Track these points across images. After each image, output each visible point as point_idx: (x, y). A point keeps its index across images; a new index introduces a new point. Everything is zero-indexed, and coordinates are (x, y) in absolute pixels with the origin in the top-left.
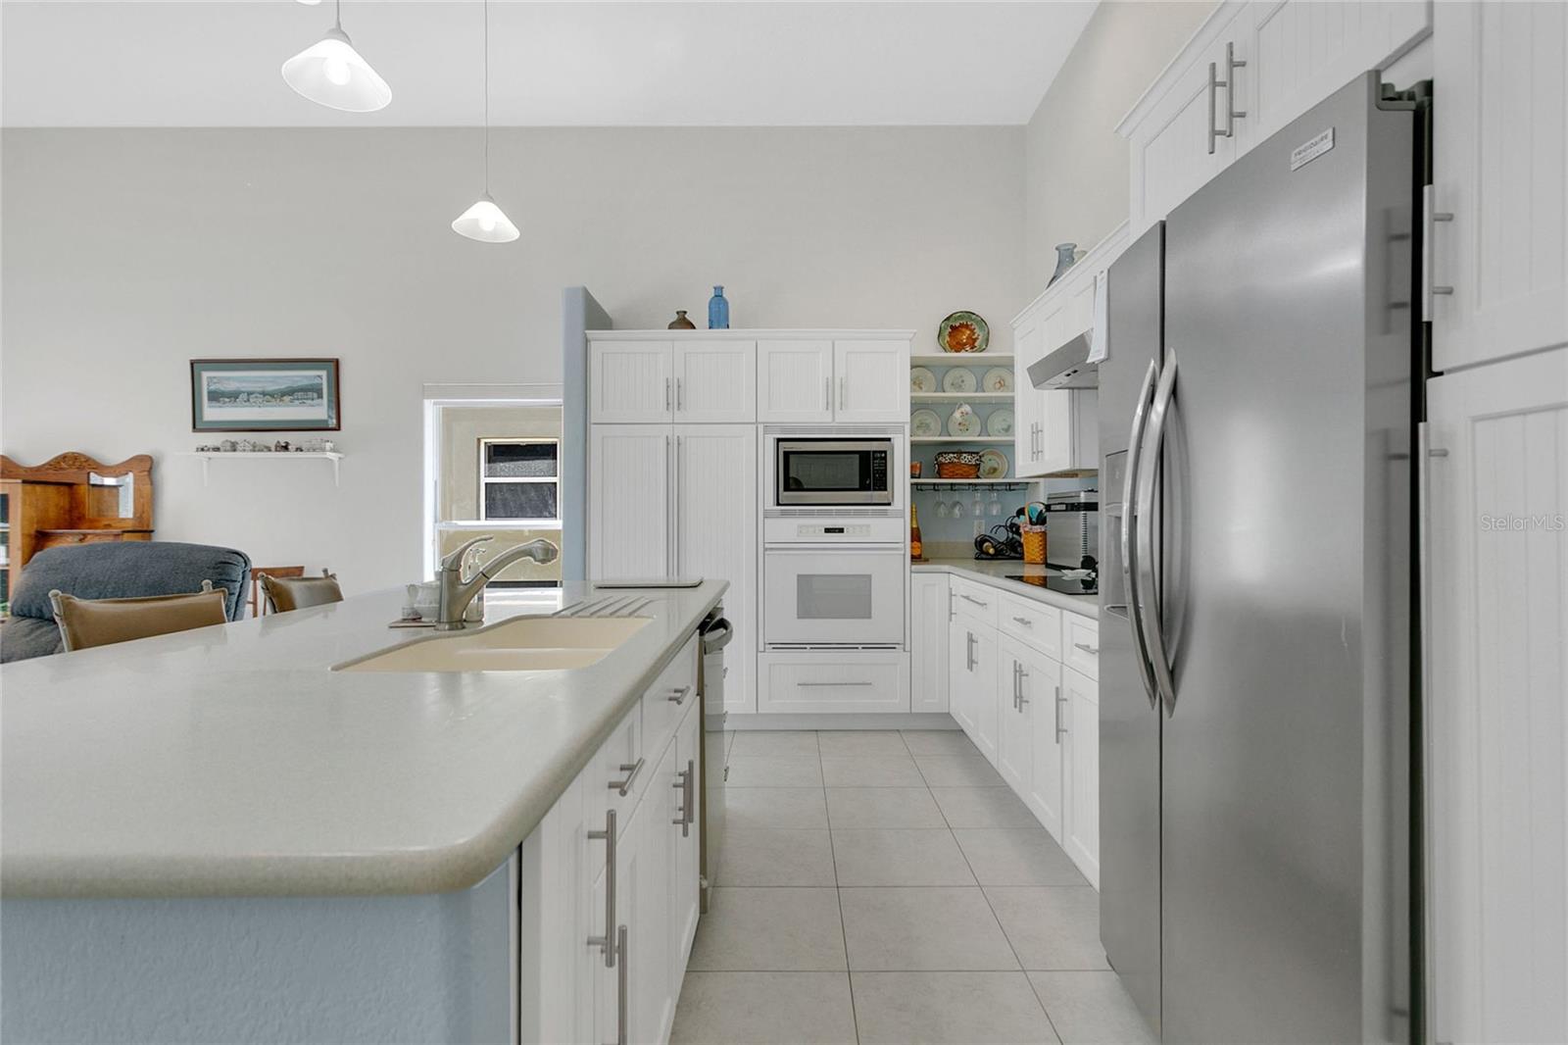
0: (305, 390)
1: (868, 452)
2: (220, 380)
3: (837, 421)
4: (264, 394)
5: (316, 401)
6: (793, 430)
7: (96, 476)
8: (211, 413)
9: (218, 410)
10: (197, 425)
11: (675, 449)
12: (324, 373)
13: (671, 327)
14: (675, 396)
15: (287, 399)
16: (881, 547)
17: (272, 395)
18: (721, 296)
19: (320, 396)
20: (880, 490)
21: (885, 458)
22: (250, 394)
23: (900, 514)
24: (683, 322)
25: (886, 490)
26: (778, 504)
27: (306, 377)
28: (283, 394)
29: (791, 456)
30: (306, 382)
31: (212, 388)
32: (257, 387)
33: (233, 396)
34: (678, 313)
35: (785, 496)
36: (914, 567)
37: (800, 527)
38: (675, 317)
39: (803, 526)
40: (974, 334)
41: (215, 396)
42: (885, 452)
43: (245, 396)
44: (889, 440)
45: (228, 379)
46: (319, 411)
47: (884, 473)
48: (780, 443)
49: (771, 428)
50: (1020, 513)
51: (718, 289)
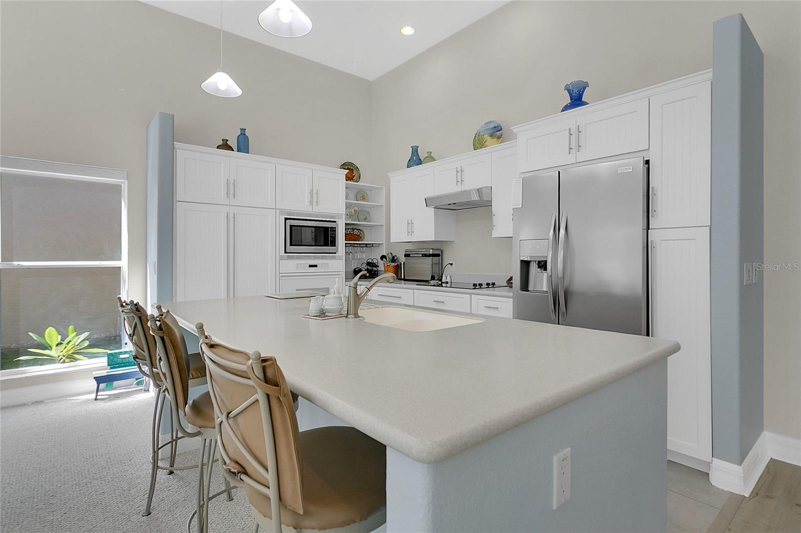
1: (328, 228)
3: (314, 211)
6: (293, 214)
11: (231, 221)
13: (218, 147)
14: (231, 189)
16: (334, 274)
18: (245, 134)
20: (333, 246)
21: (335, 231)
23: (340, 258)
24: (225, 146)
25: (335, 246)
26: (285, 253)
29: (293, 227)
34: (223, 140)
35: (290, 248)
36: (347, 283)
37: (297, 264)
38: (221, 143)
39: (298, 264)
40: (353, 173)
42: (335, 228)
44: (335, 222)
47: (334, 238)
48: (287, 221)
49: (282, 212)
50: (383, 257)
51: (243, 130)
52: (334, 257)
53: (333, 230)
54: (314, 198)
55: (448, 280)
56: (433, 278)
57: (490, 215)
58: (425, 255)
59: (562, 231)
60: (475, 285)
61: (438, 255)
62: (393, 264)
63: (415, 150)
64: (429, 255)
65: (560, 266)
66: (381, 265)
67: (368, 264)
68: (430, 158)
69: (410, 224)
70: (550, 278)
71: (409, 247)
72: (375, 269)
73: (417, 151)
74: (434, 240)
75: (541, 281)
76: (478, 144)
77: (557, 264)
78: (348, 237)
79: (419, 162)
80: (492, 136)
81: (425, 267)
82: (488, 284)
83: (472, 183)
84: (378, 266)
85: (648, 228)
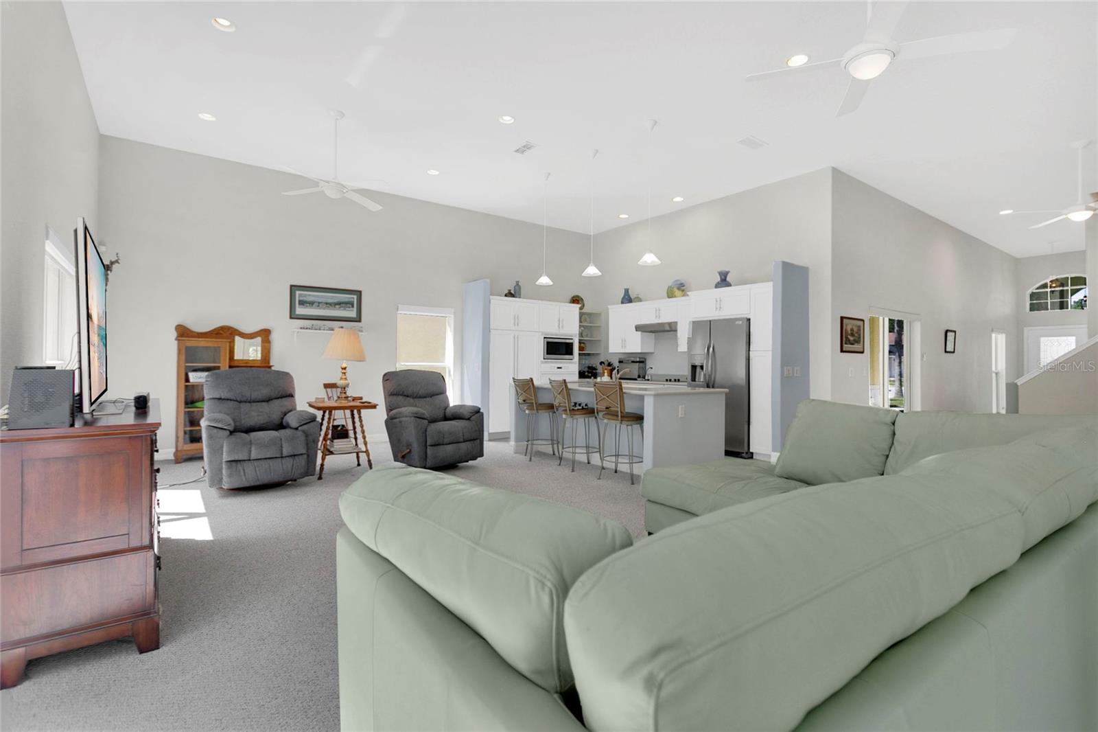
0: (346, 303)
1: (568, 343)
2: (305, 295)
3: (560, 332)
4: (327, 304)
5: (351, 309)
6: (548, 335)
7: (239, 338)
8: (300, 311)
9: (302, 309)
10: (293, 316)
11: (516, 340)
12: (355, 297)
13: (506, 296)
14: (516, 320)
15: (337, 306)
17: (330, 304)
18: (519, 286)
19: (353, 307)
20: (570, 355)
22: (319, 303)
23: (574, 363)
24: (509, 294)
25: (572, 355)
26: (544, 359)
27: (347, 297)
28: (336, 304)
29: (549, 343)
30: (346, 300)
31: (301, 299)
32: (324, 300)
33: (311, 304)
34: (508, 290)
35: (547, 356)
38: (507, 292)
39: (551, 366)
40: (579, 303)
41: (302, 303)
42: (572, 343)
43: (317, 304)
44: (573, 339)
45: (309, 295)
46: (352, 313)
47: (572, 350)
48: (545, 339)
49: (543, 333)
50: (602, 363)
51: (517, 282)
52: (570, 363)
53: (571, 345)
54: (560, 323)
55: (649, 378)
56: (639, 377)
57: (676, 337)
58: (633, 362)
59: (711, 349)
60: (667, 380)
61: (642, 362)
62: (610, 368)
63: (627, 291)
64: (637, 362)
65: (710, 368)
66: (600, 369)
67: (589, 367)
68: (639, 299)
69: (624, 341)
70: (705, 375)
71: (622, 357)
72: (594, 371)
73: (628, 291)
74: (640, 351)
75: (701, 376)
76: (670, 295)
77: (708, 368)
78: (581, 349)
79: (630, 301)
80: (679, 289)
81: (634, 370)
82: (675, 380)
83: (665, 318)
84: (597, 369)
85: (749, 350)
